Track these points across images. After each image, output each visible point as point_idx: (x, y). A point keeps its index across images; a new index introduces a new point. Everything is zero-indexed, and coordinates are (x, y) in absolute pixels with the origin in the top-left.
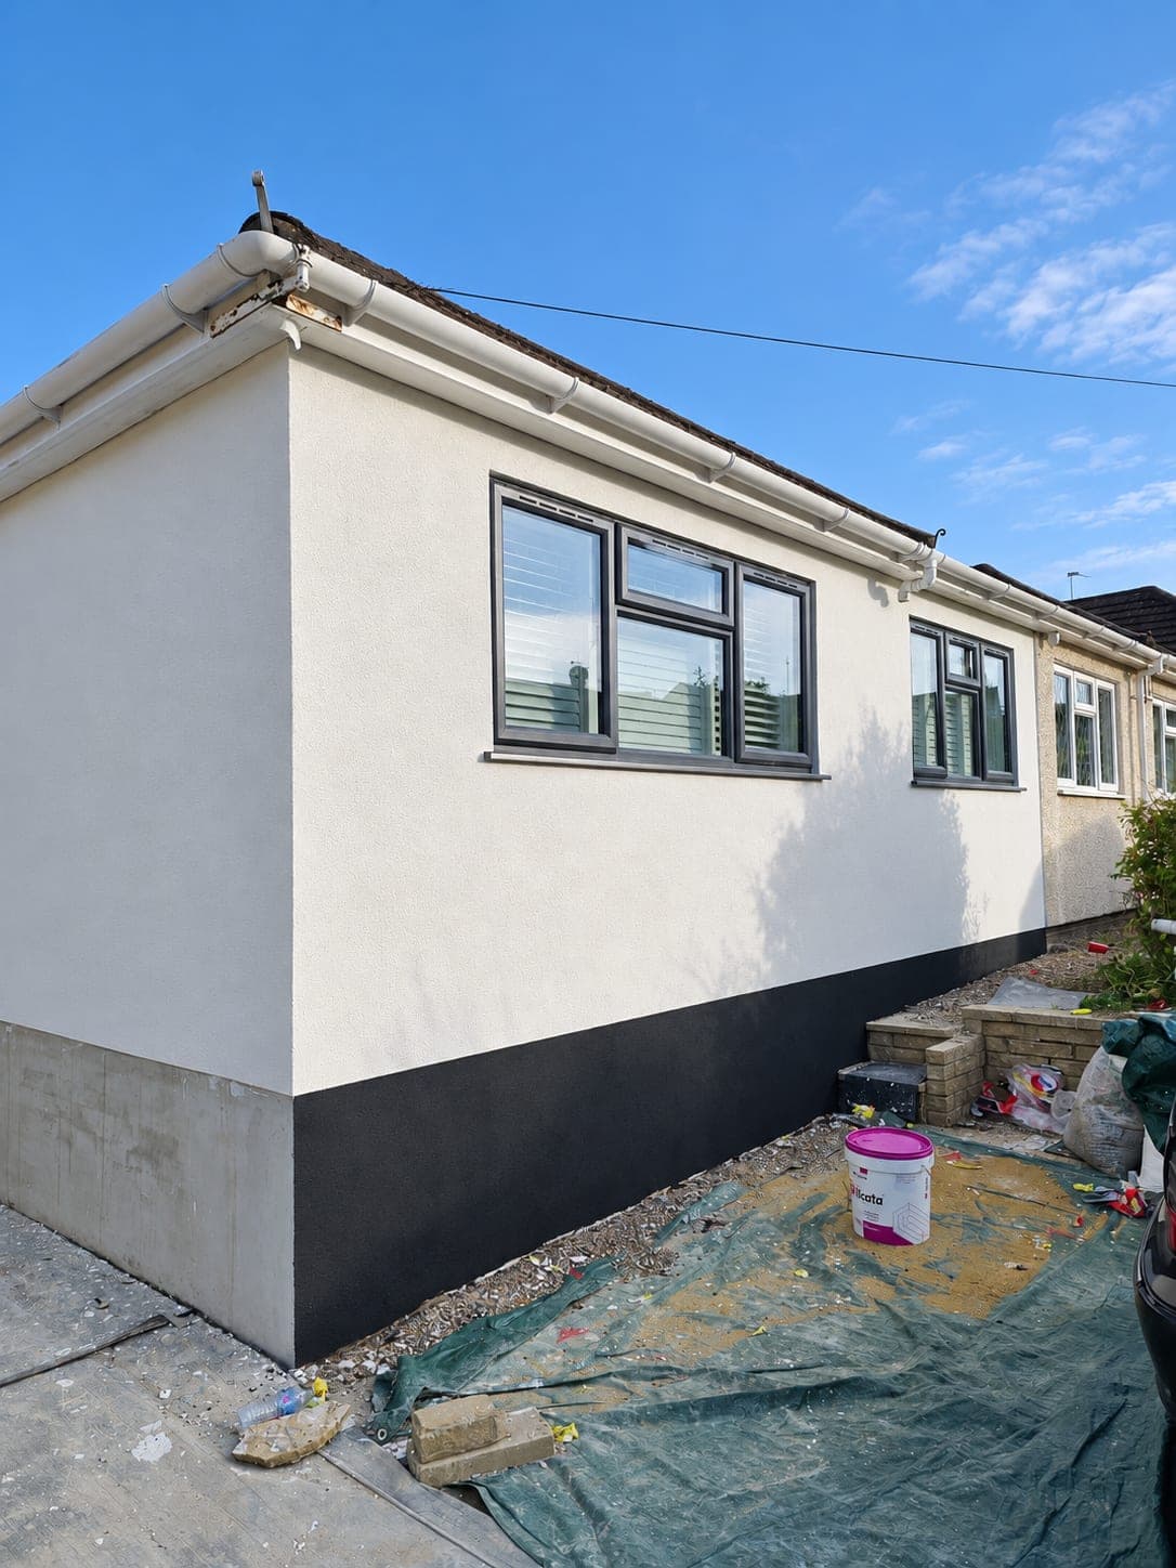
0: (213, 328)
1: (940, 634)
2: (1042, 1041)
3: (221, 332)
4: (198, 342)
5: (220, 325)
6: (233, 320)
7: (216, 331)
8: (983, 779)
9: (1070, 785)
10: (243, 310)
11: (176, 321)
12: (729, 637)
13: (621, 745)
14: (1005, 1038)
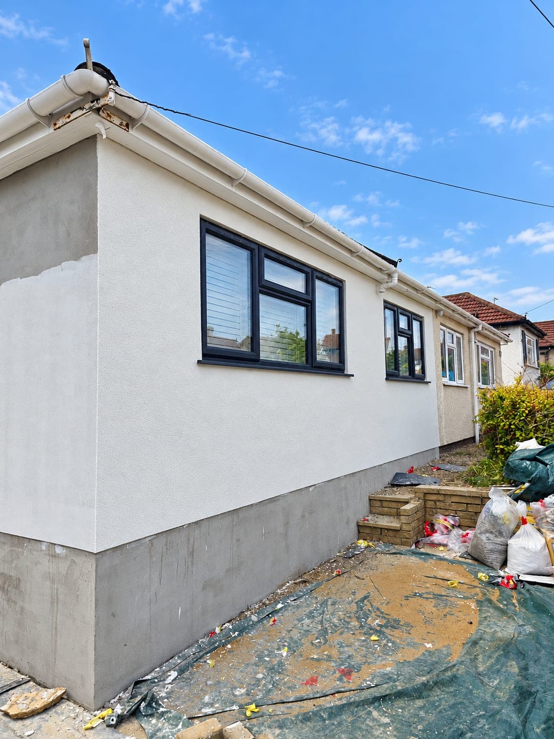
0: (55, 124)
1: (396, 309)
2: (452, 502)
3: (59, 128)
4: (46, 132)
5: (59, 123)
6: (68, 120)
7: (57, 126)
8: (413, 377)
9: (446, 380)
10: (73, 116)
11: (34, 120)
12: (309, 306)
13: (261, 358)
14: (435, 501)
